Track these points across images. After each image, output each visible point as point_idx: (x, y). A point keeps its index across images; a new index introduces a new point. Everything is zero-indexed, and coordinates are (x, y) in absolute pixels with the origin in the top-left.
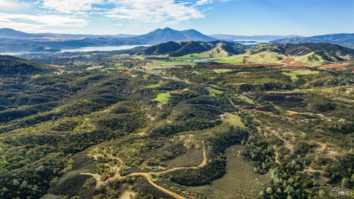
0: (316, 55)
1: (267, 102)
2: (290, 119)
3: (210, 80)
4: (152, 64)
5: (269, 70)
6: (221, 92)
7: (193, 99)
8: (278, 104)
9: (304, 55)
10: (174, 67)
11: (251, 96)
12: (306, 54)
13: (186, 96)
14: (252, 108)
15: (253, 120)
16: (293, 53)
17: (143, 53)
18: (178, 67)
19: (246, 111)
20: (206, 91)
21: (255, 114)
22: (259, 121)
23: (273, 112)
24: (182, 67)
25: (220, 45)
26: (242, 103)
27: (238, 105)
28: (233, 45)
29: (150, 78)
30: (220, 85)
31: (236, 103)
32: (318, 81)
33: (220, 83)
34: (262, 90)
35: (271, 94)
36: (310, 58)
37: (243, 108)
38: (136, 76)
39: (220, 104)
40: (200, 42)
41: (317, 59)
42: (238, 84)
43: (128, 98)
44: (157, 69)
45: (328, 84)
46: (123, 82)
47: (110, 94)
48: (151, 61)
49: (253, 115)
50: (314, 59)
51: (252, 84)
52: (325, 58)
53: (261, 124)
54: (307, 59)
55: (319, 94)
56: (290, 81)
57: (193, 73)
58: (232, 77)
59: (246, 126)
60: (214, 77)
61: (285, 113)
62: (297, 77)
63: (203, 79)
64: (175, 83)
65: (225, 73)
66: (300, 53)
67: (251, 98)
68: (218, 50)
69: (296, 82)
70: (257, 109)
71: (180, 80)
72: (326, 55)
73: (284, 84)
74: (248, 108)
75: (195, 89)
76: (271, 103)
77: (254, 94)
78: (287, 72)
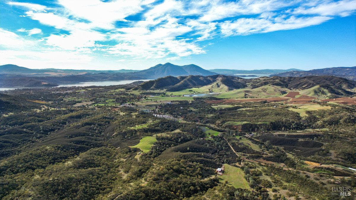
0: (322, 89)
1: (276, 147)
2: (312, 175)
3: (208, 118)
4: (146, 100)
5: (274, 106)
6: (219, 134)
7: (185, 144)
8: (290, 150)
9: (309, 88)
10: (170, 103)
11: (255, 139)
12: (311, 87)
13: (175, 141)
14: (258, 157)
15: (261, 178)
16: (296, 87)
17: (140, 88)
18: (173, 103)
19: (251, 162)
20: (202, 132)
21: (262, 166)
22: (269, 179)
23: (286, 164)
24: (178, 103)
25: (220, 79)
26: (244, 149)
27: (240, 153)
28: (233, 79)
29: (139, 117)
30: (219, 124)
31: (238, 150)
32: (332, 118)
33: (218, 122)
34: (268, 130)
35: (279, 135)
36: (316, 92)
37: (246, 157)
38: (124, 114)
39: (218, 150)
40: (199, 76)
41: (323, 93)
42: (239, 123)
43: (105, 144)
44: (151, 106)
45: (345, 121)
46: (106, 122)
47: (83, 139)
48: (147, 96)
49: (260, 169)
50: (320, 93)
51: (256, 123)
52: (332, 91)
53: (273, 184)
54: (313, 93)
55: (340, 136)
56: (299, 118)
57: (188, 109)
58: (232, 115)
59: (252, 186)
60: (212, 115)
61: (303, 165)
62: (306, 114)
63: (199, 118)
64: (166, 123)
65: (225, 110)
66: (304, 86)
67: (256, 143)
68: (217, 84)
69: (306, 119)
70: (264, 159)
71: (173, 118)
72: (332, 88)
73: (293, 122)
74: (253, 157)
75: (188, 131)
76: (281, 148)
77: (259, 136)
78: (294, 107)
